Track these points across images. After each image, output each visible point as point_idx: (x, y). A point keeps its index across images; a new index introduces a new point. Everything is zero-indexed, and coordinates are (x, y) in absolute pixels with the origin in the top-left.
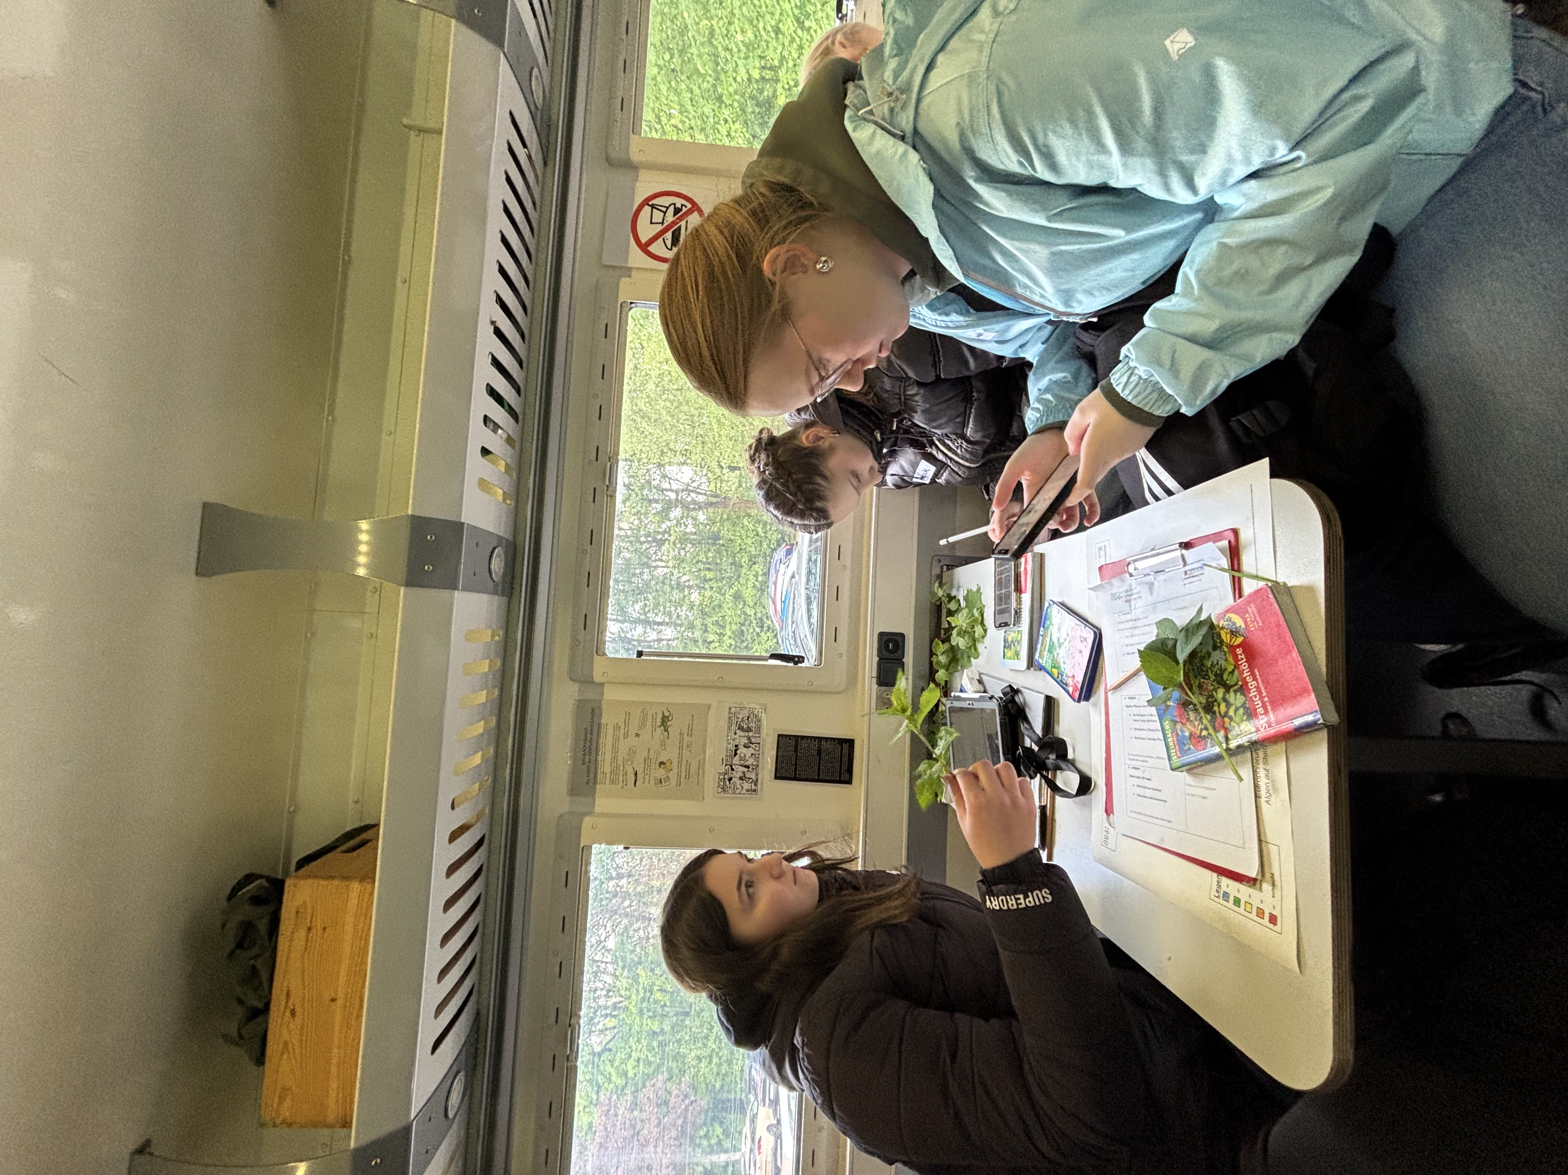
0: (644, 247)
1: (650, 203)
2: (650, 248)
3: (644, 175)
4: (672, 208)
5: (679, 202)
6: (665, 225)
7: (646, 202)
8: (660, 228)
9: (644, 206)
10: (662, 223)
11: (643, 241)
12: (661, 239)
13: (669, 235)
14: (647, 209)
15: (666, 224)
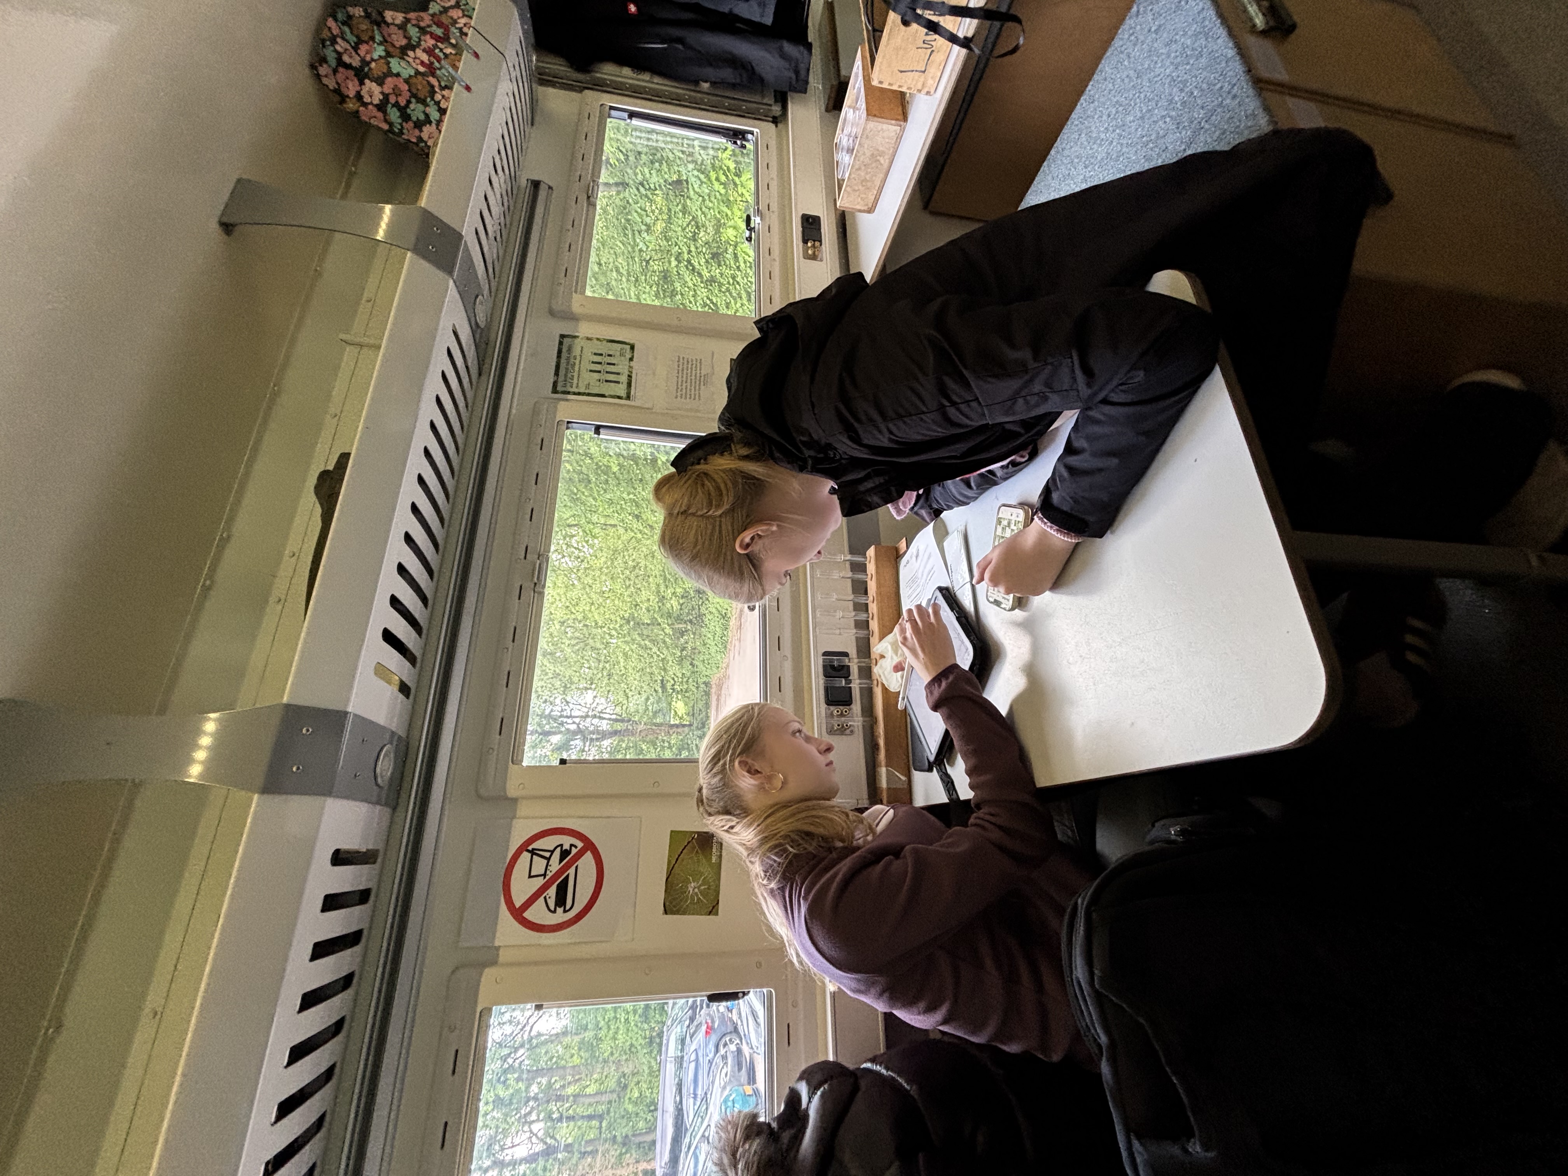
0: (518, 914)
1: (530, 848)
2: (527, 915)
3: (523, 809)
4: (557, 854)
5: (567, 841)
6: (547, 877)
7: (523, 848)
8: (541, 881)
9: (521, 853)
10: (544, 875)
11: (518, 904)
12: (542, 899)
13: (552, 892)
14: (526, 856)
15: (549, 875)
